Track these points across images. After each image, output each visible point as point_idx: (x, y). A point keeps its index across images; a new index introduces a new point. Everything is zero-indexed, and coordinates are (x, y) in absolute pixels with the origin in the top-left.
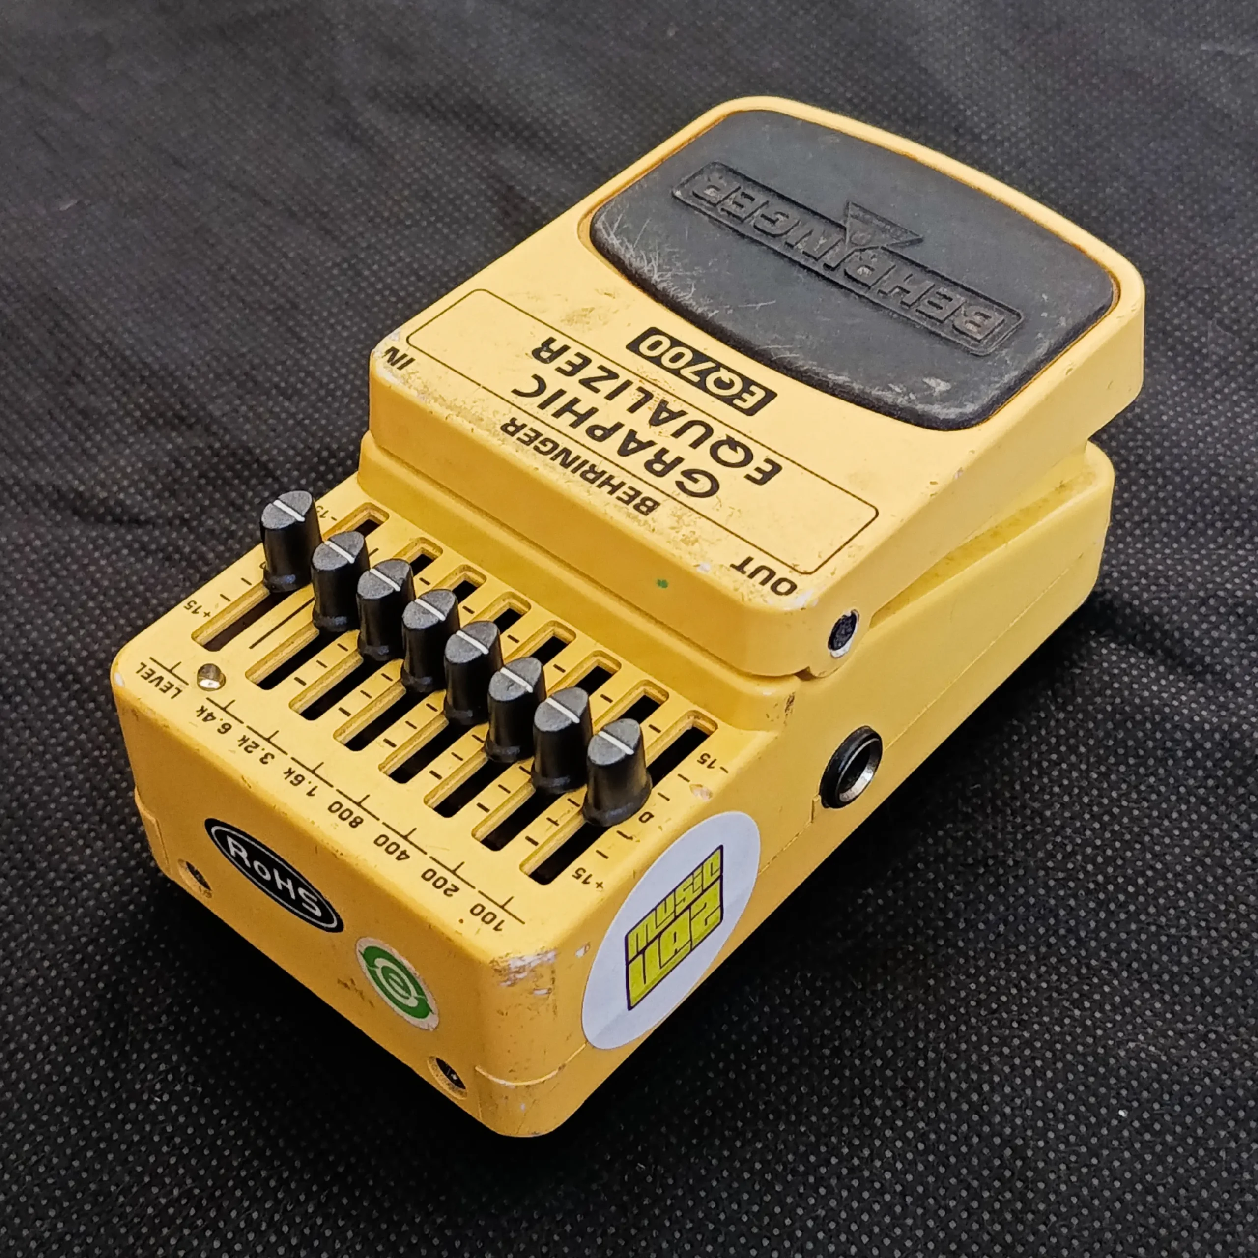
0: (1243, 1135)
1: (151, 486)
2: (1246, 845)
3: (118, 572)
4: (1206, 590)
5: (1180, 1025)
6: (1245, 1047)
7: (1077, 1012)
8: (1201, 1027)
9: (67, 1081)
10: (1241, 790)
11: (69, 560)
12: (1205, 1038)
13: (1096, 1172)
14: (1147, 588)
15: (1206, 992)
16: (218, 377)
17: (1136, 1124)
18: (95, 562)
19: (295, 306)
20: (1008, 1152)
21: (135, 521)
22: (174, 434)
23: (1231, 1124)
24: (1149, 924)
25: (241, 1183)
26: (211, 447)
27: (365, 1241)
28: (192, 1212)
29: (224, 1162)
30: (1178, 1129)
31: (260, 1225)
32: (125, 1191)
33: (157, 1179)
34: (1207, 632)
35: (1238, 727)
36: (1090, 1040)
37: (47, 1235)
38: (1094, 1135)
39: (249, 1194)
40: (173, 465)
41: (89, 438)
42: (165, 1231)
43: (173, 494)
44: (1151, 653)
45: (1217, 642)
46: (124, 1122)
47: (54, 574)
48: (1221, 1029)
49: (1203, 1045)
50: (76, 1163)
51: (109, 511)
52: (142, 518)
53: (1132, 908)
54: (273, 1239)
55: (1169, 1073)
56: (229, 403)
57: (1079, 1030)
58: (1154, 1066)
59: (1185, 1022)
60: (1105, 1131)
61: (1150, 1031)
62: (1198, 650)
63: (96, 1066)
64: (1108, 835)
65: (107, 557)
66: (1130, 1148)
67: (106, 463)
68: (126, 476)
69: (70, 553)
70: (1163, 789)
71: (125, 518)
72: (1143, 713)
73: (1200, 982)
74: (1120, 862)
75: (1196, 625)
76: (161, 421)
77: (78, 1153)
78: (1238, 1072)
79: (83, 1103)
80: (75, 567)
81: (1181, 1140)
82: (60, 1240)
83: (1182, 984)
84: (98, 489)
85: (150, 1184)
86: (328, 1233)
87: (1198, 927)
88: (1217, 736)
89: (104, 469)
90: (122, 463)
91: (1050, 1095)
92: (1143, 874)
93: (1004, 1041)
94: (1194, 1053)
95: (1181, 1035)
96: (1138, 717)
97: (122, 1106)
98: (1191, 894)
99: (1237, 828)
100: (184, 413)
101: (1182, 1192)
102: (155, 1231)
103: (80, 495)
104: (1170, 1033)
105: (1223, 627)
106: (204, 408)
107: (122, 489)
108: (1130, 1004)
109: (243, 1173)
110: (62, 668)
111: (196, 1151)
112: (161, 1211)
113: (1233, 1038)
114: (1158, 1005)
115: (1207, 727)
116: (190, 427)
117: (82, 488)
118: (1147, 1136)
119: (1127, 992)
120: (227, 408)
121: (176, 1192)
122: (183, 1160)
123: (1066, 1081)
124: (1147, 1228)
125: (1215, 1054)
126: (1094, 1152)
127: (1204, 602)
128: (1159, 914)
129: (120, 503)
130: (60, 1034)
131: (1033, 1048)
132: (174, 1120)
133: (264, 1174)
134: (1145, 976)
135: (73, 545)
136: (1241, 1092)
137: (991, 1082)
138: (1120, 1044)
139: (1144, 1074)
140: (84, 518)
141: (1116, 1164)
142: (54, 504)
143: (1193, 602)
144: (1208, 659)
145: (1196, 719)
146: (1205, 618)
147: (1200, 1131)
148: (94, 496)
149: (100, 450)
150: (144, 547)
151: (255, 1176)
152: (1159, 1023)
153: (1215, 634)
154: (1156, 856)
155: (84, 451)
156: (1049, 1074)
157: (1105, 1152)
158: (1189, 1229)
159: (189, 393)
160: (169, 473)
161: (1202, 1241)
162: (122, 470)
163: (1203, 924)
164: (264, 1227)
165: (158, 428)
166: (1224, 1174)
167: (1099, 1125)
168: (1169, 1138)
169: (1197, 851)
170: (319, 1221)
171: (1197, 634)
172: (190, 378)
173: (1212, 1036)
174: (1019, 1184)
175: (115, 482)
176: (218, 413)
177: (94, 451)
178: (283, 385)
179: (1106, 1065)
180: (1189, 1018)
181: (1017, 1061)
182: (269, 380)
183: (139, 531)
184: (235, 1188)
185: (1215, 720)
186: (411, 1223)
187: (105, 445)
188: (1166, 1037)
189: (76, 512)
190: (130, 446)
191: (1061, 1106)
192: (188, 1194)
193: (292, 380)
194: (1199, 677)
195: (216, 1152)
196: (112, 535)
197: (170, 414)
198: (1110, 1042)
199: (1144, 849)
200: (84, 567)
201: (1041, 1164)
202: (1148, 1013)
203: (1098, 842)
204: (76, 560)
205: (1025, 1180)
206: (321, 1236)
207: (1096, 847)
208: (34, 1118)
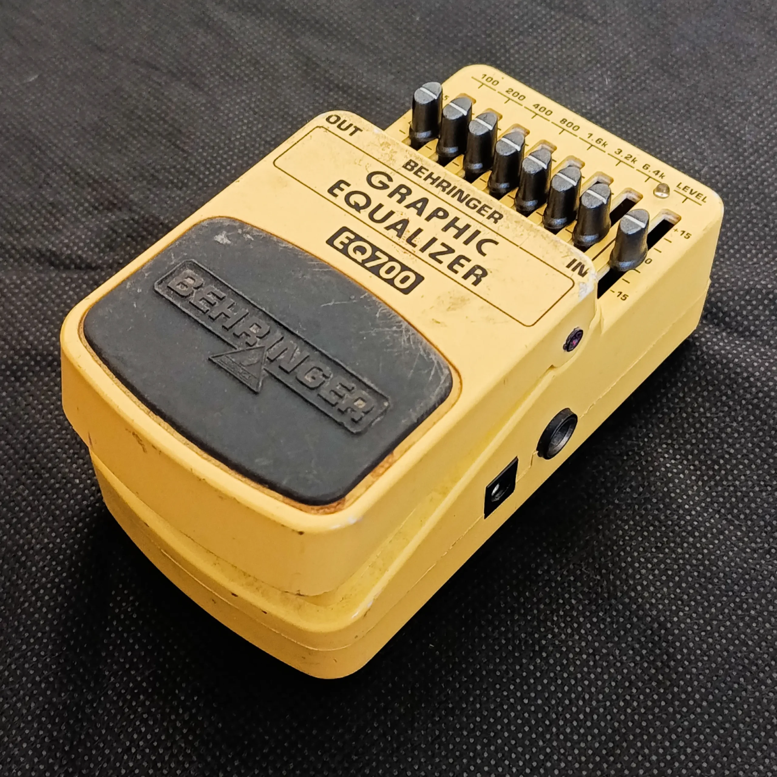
1: (97, 245)
4: (749, 285)
5: (753, 545)
7: (691, 539)
8: (766, 545)
11: (49, 292)
13: (710, 634)
16: (135, 178)
17: (732, 605)
18: (66, 292)
19: (180, 131)
20: (656, 625)
21: (89, 267)
22: (109, 214)
24: (729, 486)
26: (133, 219)
30: (758, 607)
34: (751, 311)
36: (700, 556)
38: (707, 613)
40: (110, 232)
41: (57, 219)
43: (112, 249)
44: (718, 325)
45: (757, 318)
47: (41, 300)
49: (768, 556)
51: (72, 261)
52: (94, 265)
53: (718, 478)
55: (749, 574)
56: (143, 193)
57: (693, 551)
58: (740, 570)
59: (756, 543)
60: (713, 610)
61: (736, 549)
62: (746, 323)
64: (699, 436)
65: (73, 289)
66: (730, 620)
67: (69, 234)
68: (82, 240)
69: (50, 288)
70: (731, 403)
71: (83, 266)
72: (715, 359)
73: (763, 518)
74: (708, 452)
75: (743, 307)
76: (101, 208)
80: (53, 296)
81: (760, 614)
83: (752, 520)
84: (65, 249)
87: (759, 485)
88: (762, 369)
89: (67, 237)
90: (79, 233)
91: (678, 591)
92: (723, 457)
93: (648, 561)
94: (763, 562)
95: (754, 551)
96: (713, 362)
98: (753, 466)
100: (115, 202)
101: (764, 644)
103: (53, 253)
104: (748, 550)
105: (761, 308)
106: (127, 197)
107: (79, 248)
108: (722, 533)
110: (50, 358)
114: (739, 533)
115: (755, 365)
116: (120, 209)
117: (54, 249)
118: (740, 612)
119: (719, 526)
120: (142, 196)
123: (687, 582)
124: (744, 666)
126: (708, 623)
127: (748, 292)
128: (735, 479)
129: (80, 257)
131: (666, 564)
135: (52, 283)
137: (642, 585)
138: (718, 558)
139: (734, 576)
140: (57, 267)
141: (722, 629)
142: (38, 260)
143: (742, 293)
144: (752, 328)
145: (749, 360)
146: (749, 303)
148: (62, 254)
149: (65, 226)
152: (741, 544)
153: (756, 312)
154: (731, 446)
155: (55, 227)
156: (677, 579)
157: (715, 622)
159: (117, 190)
160: (108, 237)
162: (79, 237)
163: (762, 483)
165: (100, 212)
167: (710, 606)
168: (753, 612)
169: (755, 440)
171: (745, 313)
172: (117, 180)
174: (664, 644)
175: (75, 244)
176: (136, 199)
177: (61, 227)
178: (175, 181)
179: (711, 571)
180: (759, 540)
181: (657, 572)
182: (167, 178)
183: (93, 273)
187: (67, 223)
188: (746, 553)
189: (52, 264)
190: (83, 223)
191: (685, 597)
193: (181, 177)
194: (747, 338)
196: (76, 276)
197: (106, 203)
198: (713, 557)
199: (723, 442)
200: (59, 296)
201: (676, 632)
202: (734, 538)
203: (694, 441)
204: (54, 292)
205: (667, 642)
207: (692, 445)
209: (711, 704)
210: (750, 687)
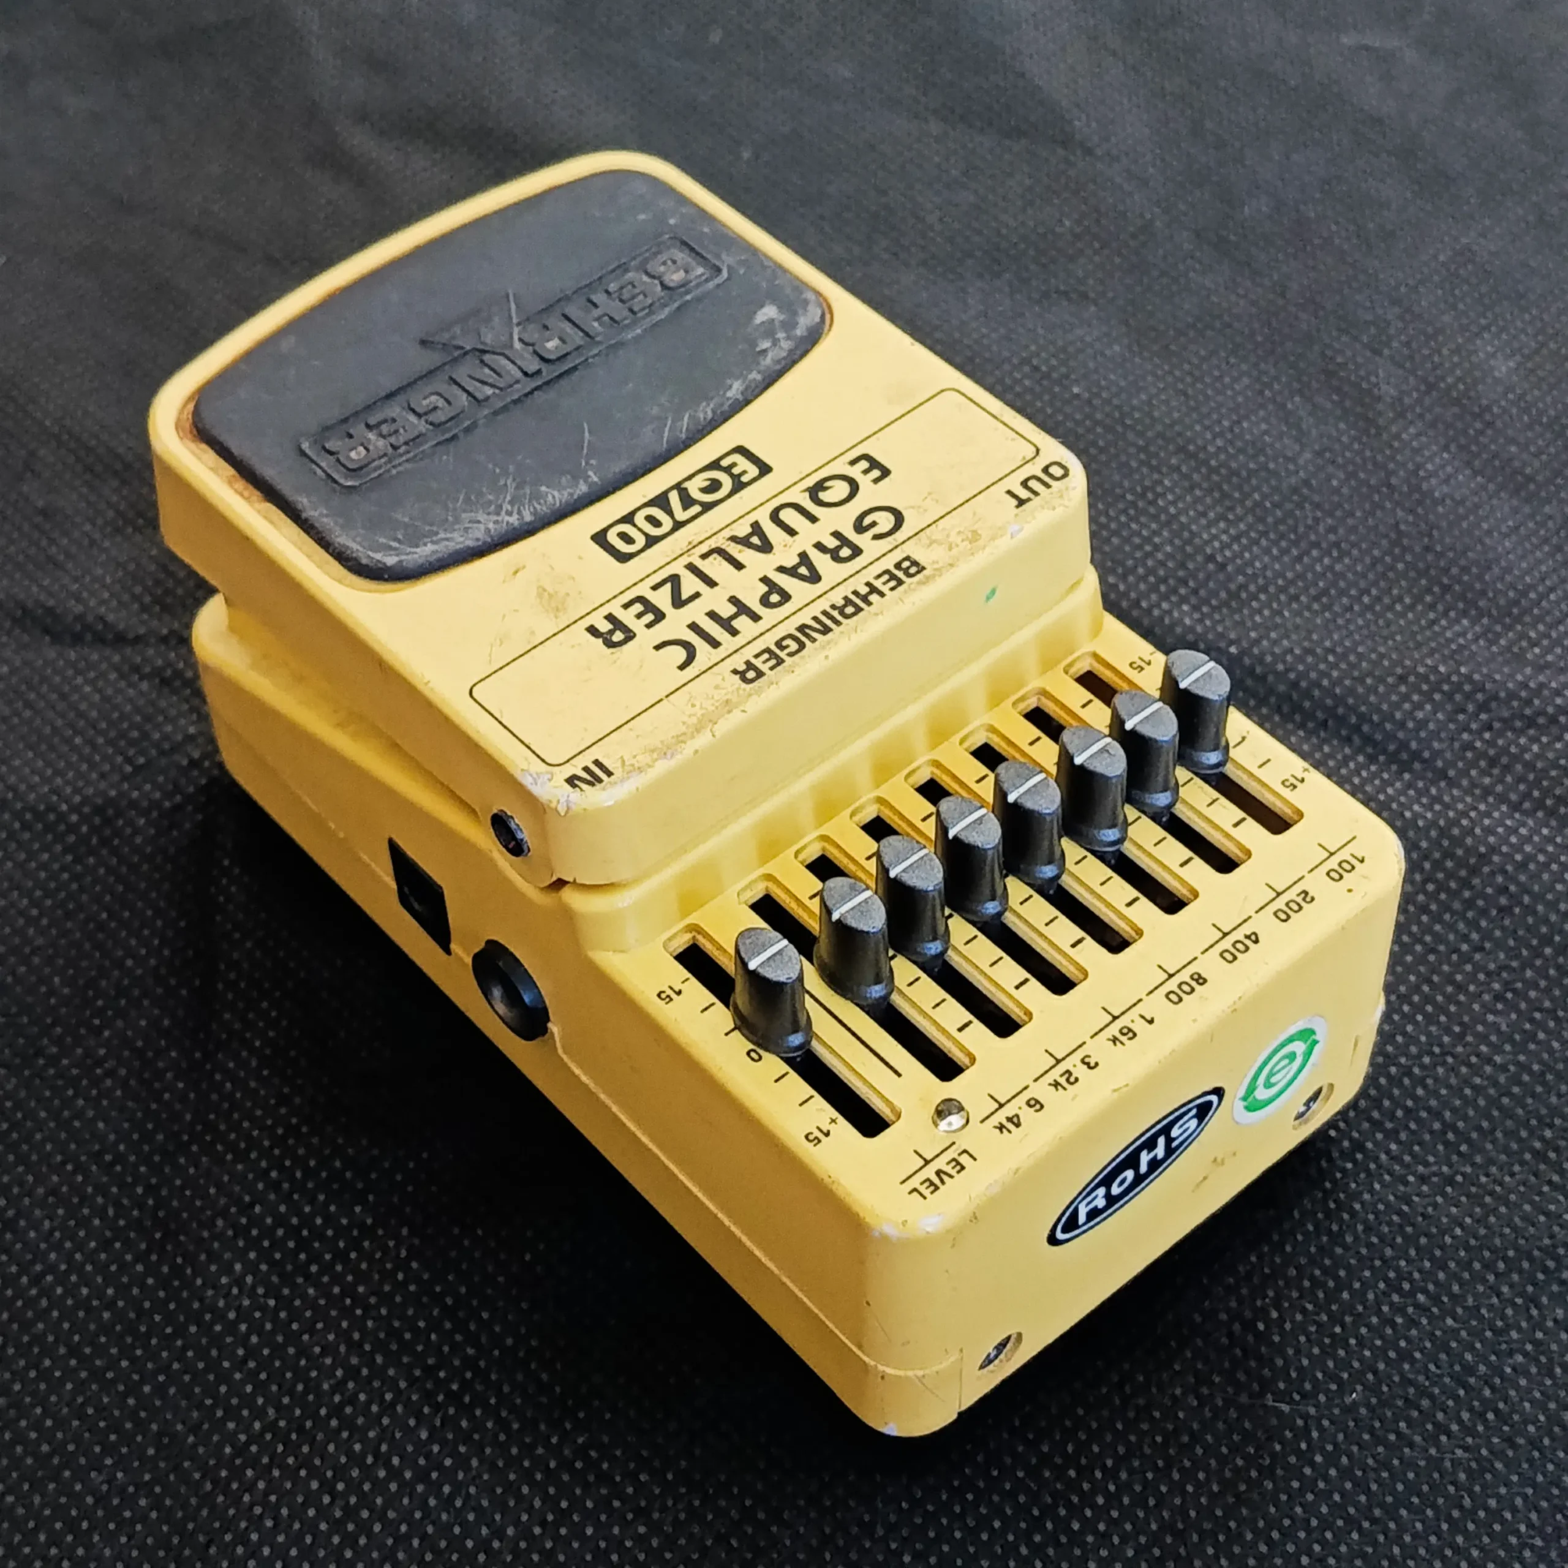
0: (1505, 1289)
1: (136, 598)
2: (1477, 956)
3: (106, 699)
4: (1403, 666)
5: (1421, 1168)
6: (1498, 1189)
8: (1445, 1169)
9: (110, 1305)
10: (1467, 894)
11: (45, 688)
12: (1450, 1181)
14: (1335, 666)
15: (1447, 1126)
17: (1382, 1285)
18: (78, 689)
21: (120, 640)
23: (1491, 1278)
25: (336, 1411)
27: (493, 1468)
28: (280, 1448)
29: (312, 1386)
30: (1431, 1287)
31: (365, 1458)
32: (195, 1429)
33: (231, 1413)
34: (1410, 714)
35: (1456, 823)
37: (105, 1487)
39: (347, 1423)
41: (52, 541)
42: (249, 1473)
44: (1348, 740)
45: (1422, 724)
46: (185, 1348)
47: (28, 705)
48: (1468, 1170)
49: (1449, 1189)
50: (131, 1401)
51: (87, 627)
52: (130, 635)
54: (382, 1474)
55: (1413, 1225)
58: (1395, 1218)
59: (1426, 1164)
60: (1345, 1295)
61: (1387, 1177)
62: (1401, 735)
63: (143, 1286)
65: (92, 682)
66: (1378, 1313)
67: (78, 572)
68: (104, 586)
69: (44, 679)
71: (110, 637)
73: (1439, 1116)
75: (1398, 706)
77: (133, 1389)
78: (1492, 1219)
79: (132, 1329)
80: (53, 697)
82: (122, 1492)
83: (1419, 1121)
84: (72, 602)
85: (224, 1420)
86: (448, 1462)
87: (1431, 1053)
88: (1433, 833)
89: (76, 579)
90: (99, 571)
94: (1439, 1199)
95: (1423, 1179)
97: (181, 1331)
98: (1419, 1018)
99: (1465, 938)
101: (1443, 1356)
102: (237, 1473)
103: (50, 611)
104: (1411, 1179)
105: (1428, 707)
107: (101, 602)
109: (337, 1398)
111: (276, 1376)
112: (241, 1450)
113: (1483, 1179)
114: (1393, 1147)
115: (1421, 823)
117: (51, 602)
118: (1395, 1298)
121: (257, 1425)
122: (261, 1387)
124: (1406, 1399)
125: (1463, 1199)
126: (1336, 1319)
127: (1402, 679)
129: (101, 618)
130: (96, 1251)
132: (244, 1341)
133: (362, 1397)
134: (1376, 1114)
135: (49, 671)
136: (1497, 1241)
140: (57, 638)
142: (18, 623)
143: (1390, 680)
144: (1414, 745)
145: (1408, 814)
146: (1406, 698)
147: (1456, 1288)
148: (66, 612)
149: (68, 555)
150: (136, 669)
151: (352, 1400)
152: (1397, 1168)
153: (1420, 715)
155: (50, 559)
157: (1349, 1319)
158: (1456, 1398)
161: (1471, 1410)
162: (100, 580)
163: (1437, 1050)
164: (370, 1460)
166: (1488, 1334)
168: (1421, 1298)
170: (436, 1449)
171: (1398, 715)
173: (1459, 1178)
175: (93, 594)
177: (62, 557)
180: (1431, 1159)
183: (128, 651)
184: (329, 1417)
185: (1429, 815)
186: (547, 1445)
187: (74, 550)
189: (46, 631)
190: (105, 551)
192: (272, 1427)
194: (1405, 767)
195: (300, 1375)
196: (95, 657)
200: (65, 696)
202: (1383, 1157)
204: (54, 688)
206: (440, 1467)
208: (74, 1351)
209: (1345, 1473)
210: (1417, 1439)
